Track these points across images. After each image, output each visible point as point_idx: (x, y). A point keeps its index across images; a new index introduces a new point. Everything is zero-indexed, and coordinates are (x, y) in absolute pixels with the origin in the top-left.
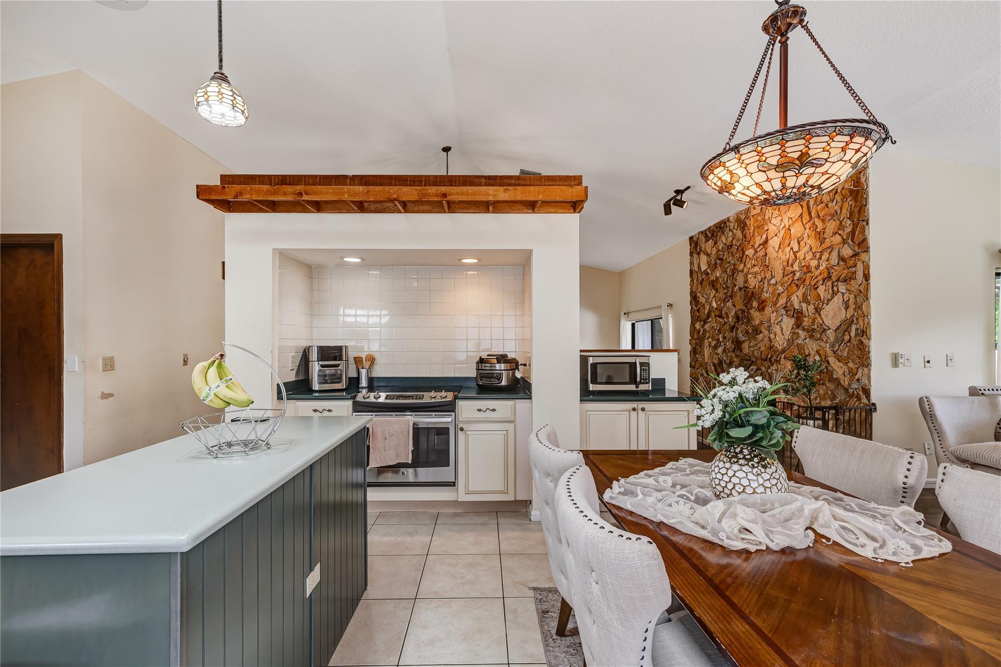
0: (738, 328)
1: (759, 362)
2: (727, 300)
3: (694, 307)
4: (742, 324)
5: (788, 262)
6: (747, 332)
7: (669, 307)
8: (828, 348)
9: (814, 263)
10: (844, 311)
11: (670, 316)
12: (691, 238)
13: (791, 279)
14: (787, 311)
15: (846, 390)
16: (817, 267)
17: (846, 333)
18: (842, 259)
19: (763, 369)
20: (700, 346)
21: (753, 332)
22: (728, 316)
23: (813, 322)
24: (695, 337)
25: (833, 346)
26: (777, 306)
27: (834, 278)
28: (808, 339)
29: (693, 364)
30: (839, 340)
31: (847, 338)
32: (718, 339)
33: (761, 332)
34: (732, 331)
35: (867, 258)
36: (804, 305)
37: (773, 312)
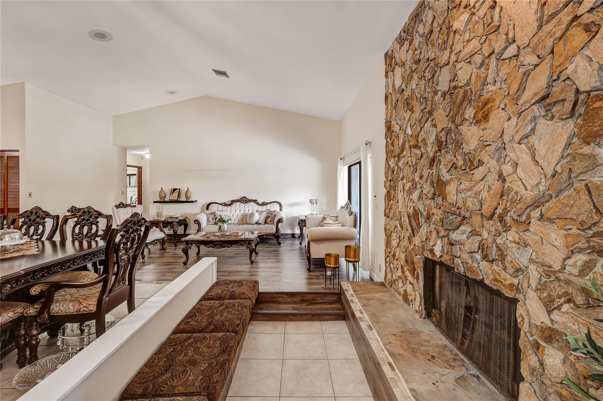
0: (440, 161)
1: (476, 220)
2: (424, 119)
3: (389, 140)
4: (447, 152)
6: (454, 166)
7: (368, 146)
11: (369, 155)
12: (386, 54)
19: (485, 234)
20: (394, 190)
21: (465, 164)
22: (426, 144)
24: (390, 178)
26: (520, 102)
29: (387, 211)
32: (413, 180)
33: (481, 163)
34: (431, 166)
37: (509, 119)
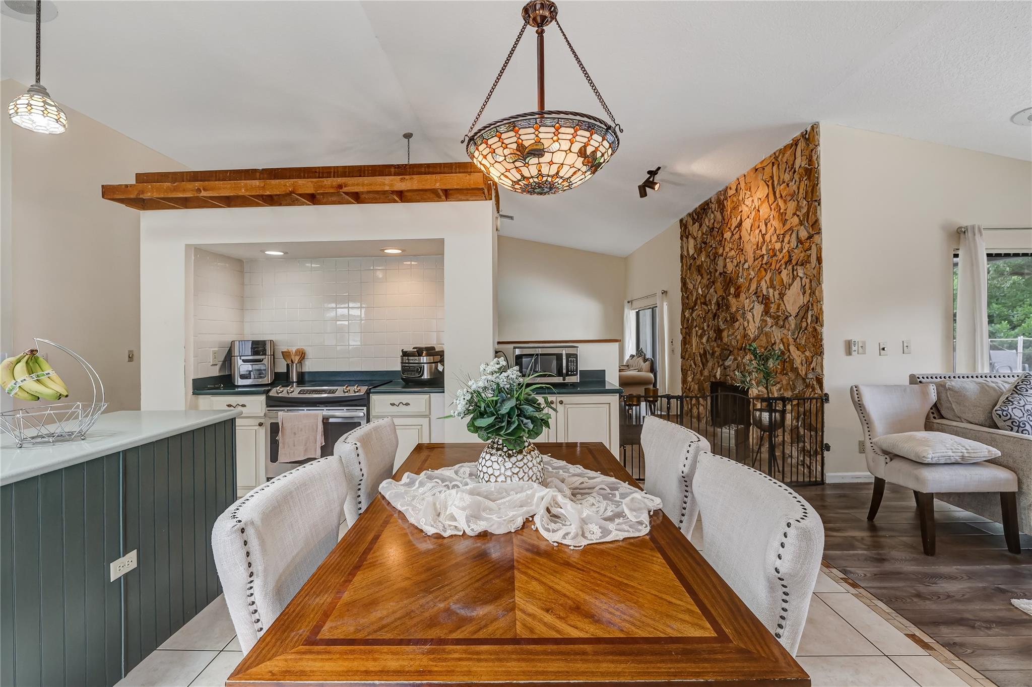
0: (719, 316)
1: (736, 351)
2: (710, 286)
3: (684, 294)
4: (722, 311)
5: (758, 246)
6: (726, 320)
7: (664, 294)
8: (790, 336)
9: (778, 246)
10: (802, 296)
11: (665, 304)
12: (681, 221)
13: (761, 263)
14: (758, 297)
15: (804, 380)
16: (781, 250)
17: (804, 320)
18: (799, 241)
19: (739, 359)
20: (689, 336)
21: (731, 319)
22: (711, 303)
23: (778, 308)
24: (685, 326)
25: (793, 334)
26: (750, 292)
27: (794, 262)
28: (774, 327)
29: (684, 354)
30: (799, 327)
31: (804, 324)
32: (703, 328)
33: (737, 320)
34: (714, 319)
35: (819, 240)
36: (771, 291)
37: (747, 299)
